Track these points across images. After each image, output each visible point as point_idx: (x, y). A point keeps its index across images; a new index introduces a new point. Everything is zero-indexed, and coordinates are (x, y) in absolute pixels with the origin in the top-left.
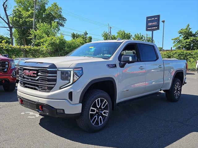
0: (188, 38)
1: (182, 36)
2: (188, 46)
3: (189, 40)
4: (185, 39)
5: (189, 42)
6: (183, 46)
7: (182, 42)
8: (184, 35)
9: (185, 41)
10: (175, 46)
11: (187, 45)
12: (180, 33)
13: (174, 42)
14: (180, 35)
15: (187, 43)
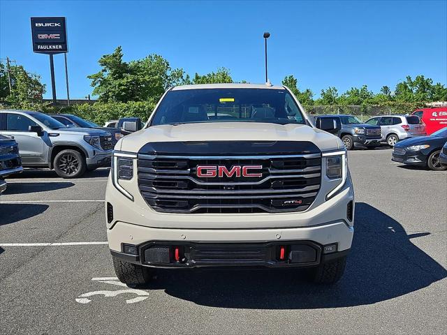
0: (121, 77)
1: (109, 71)
2: (124, 93)
3: (125, 80)
4: (115, 79)
5: (127, 85)
6: (114, 92)
7: (110, 84)
8: (114, 70)
9: (117, 82)
10: (97, 92)
11: (124, 90)
12: (102, 65)
13: (94, 84)
14: (104, 67)
15: (123, 87)
